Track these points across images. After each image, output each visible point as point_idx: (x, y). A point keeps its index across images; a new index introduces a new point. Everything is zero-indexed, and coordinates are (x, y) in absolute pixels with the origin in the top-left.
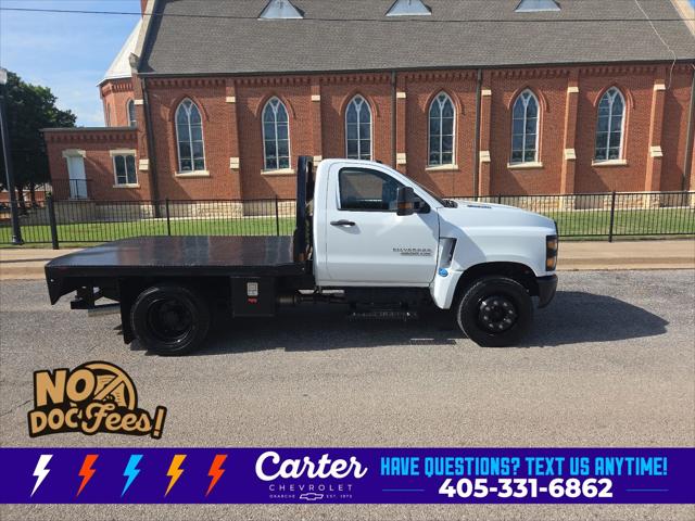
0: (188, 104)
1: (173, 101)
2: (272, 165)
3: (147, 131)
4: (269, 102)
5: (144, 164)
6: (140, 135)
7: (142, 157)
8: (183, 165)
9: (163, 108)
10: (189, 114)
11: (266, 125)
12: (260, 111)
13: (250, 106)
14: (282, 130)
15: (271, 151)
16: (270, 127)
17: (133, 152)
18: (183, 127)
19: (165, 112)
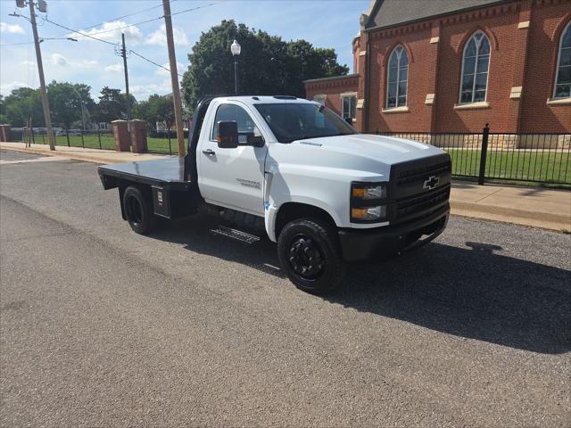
0: (399, 49)
1: (387, 48)
2: (467, 99)
3: (366, 76)
4: (473, 36)
5: (360, 104)
6: (360, 79)
7: (360, 98)
8: (390, 102)
9: (379, 55)
10: (399, 58)
11: (466, 60)
12: (462, 46)
13: (452, 44)
14: (483, 63)
15: (468, 86)
16: (470, 61)
17: (355, 94)
18: (394, 71)
19: (380, 59)
